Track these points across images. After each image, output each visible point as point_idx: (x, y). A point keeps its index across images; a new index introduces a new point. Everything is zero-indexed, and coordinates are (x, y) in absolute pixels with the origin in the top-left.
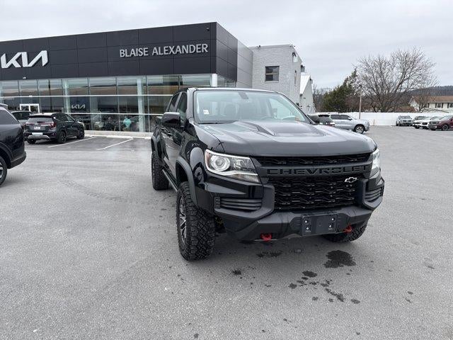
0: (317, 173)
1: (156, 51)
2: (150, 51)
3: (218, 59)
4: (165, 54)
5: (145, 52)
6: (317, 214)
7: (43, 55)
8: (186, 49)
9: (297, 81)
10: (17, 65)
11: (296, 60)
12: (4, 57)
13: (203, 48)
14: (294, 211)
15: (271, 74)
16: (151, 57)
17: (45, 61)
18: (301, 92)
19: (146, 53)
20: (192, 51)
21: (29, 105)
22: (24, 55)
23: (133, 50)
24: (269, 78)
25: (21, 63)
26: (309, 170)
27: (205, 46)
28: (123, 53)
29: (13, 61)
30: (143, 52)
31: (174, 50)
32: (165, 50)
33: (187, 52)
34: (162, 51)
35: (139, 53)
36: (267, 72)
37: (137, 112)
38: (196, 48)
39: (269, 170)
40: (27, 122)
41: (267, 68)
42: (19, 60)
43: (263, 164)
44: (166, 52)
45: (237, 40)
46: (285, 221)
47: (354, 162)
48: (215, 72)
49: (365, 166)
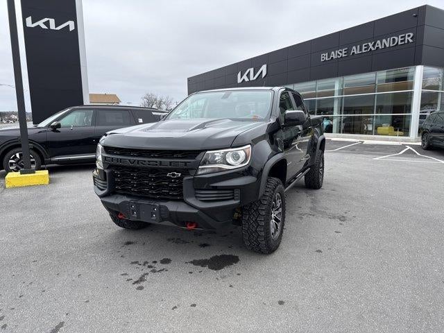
0: (135, 163)
1: (355, 50)
2: (348, 51)
4: (364, 51)
5: (344, 52)
7: (264, 68)
8: (387, 43)
10: (247, 80)
12: (239, 75)
13: (407, 38)
16: (350, 57)
17: (264, 74)
19: (345, 54)
20: (393, 43)
22: (252, 70)
23: (333, 52)
25: (249, 78)
26: (129, 160)
27: (409, 36)
28: (324, 57)
29: (245, 77)
30: (342, 53)
31: (374, 46)
32: (364, 48)
33: (387, 46)
34: (361, 50)
35: (338, 55)
37: (332, 114)
38: (398, 39)
42: (248, 75)
44: (365, 49)
47: (177, 158)
48: (420, 64)
49: (186, 163)
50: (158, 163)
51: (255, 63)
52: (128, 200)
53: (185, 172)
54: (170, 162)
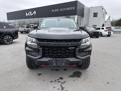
0: (57, 45)
1: (61, 10)
2: (59, 10)
3: (77, 11)
6: (57, 59)
7: (35, 12)
8: (69, 9)
9: (104, 17)
10: (29, 15)
11: (103, 10)
12: (27, 13)
14: (50, 57)
15: (95, 15)
16: (60, 11)
17: (35, 14)
18: (105, 20)
21: (32, 25)
22: (31, 12)
23: (55, 10)
24: (94, 16)
26: (54, 44)
27: (74, 8)
28: (53, 11)
29: (28, 14)
30: (58, 10)
31: (66, 9)
36: (94, 14)
38: (71, 8)
39: (40, 43)
40: (29, 29)
41: (94, 13)
42: (30, 14)
43: (39, 41)
44: (64, 10)
45: (84, 5)
46: (46, 60)
47: (73, 42)
48: (76, 15)
49: (77, 44)
50: (67, 44)
51: (32, 10)
52: (51, 59)
53: (76, 47)
54: (72, 44)
